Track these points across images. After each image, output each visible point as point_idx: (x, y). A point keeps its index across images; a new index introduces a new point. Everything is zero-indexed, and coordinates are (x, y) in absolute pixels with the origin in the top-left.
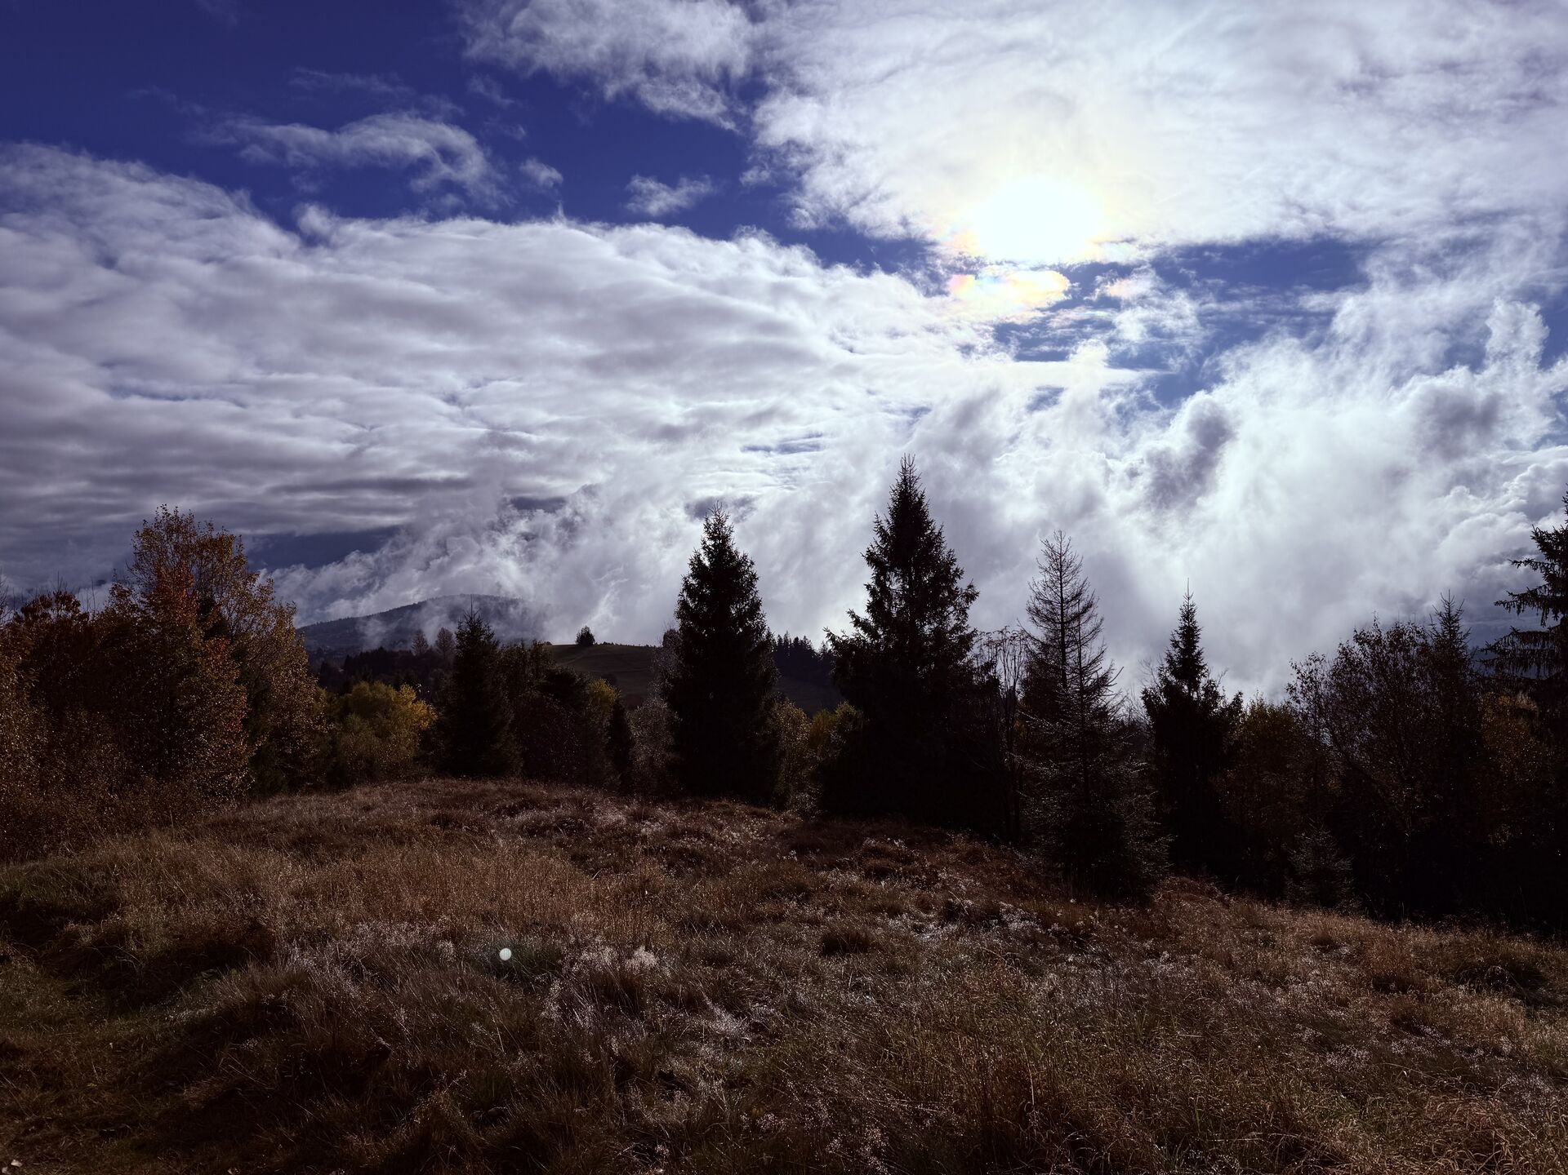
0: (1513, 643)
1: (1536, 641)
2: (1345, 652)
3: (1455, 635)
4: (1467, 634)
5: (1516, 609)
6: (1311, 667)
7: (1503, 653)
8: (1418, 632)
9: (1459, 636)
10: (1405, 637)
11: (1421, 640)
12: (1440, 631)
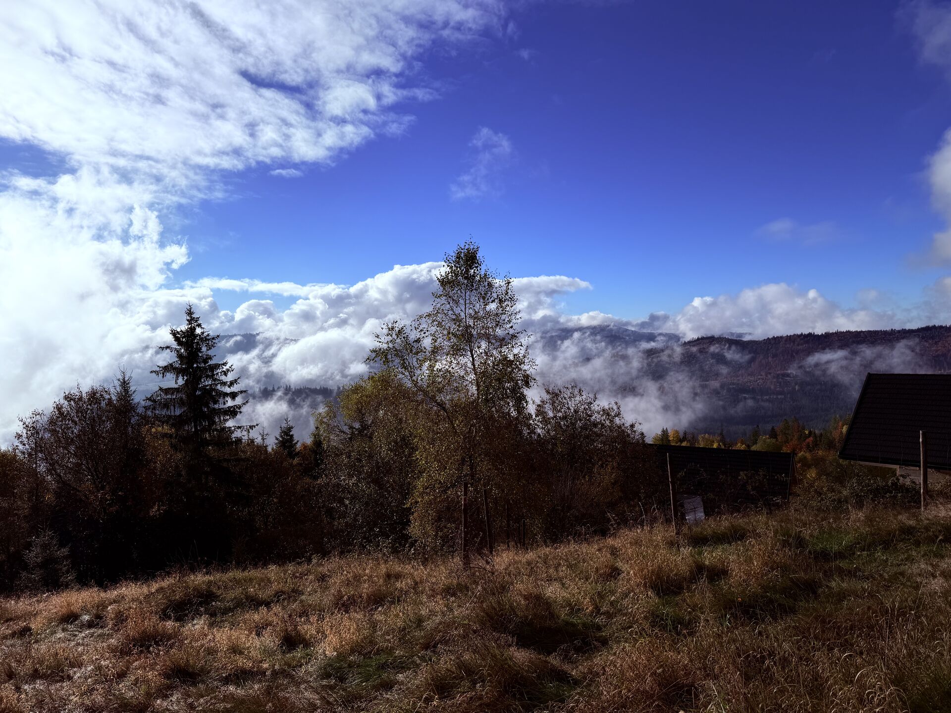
0: (161, 395)
1: (172, 394)
2: (59, 408)
3: (128, 392)
4: (135, 391)
5: (162, 375)
6: (34, 420)
7: (154, 401)
8: (106, 392)
9: (130, 393)
10: (98, 395)
11: (107, 397)
12: (119, 390)
